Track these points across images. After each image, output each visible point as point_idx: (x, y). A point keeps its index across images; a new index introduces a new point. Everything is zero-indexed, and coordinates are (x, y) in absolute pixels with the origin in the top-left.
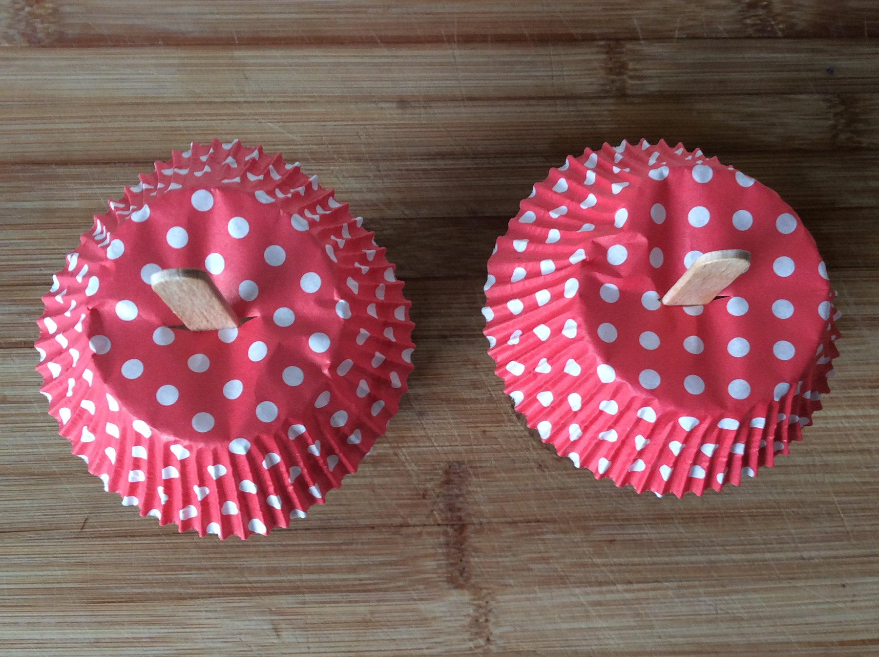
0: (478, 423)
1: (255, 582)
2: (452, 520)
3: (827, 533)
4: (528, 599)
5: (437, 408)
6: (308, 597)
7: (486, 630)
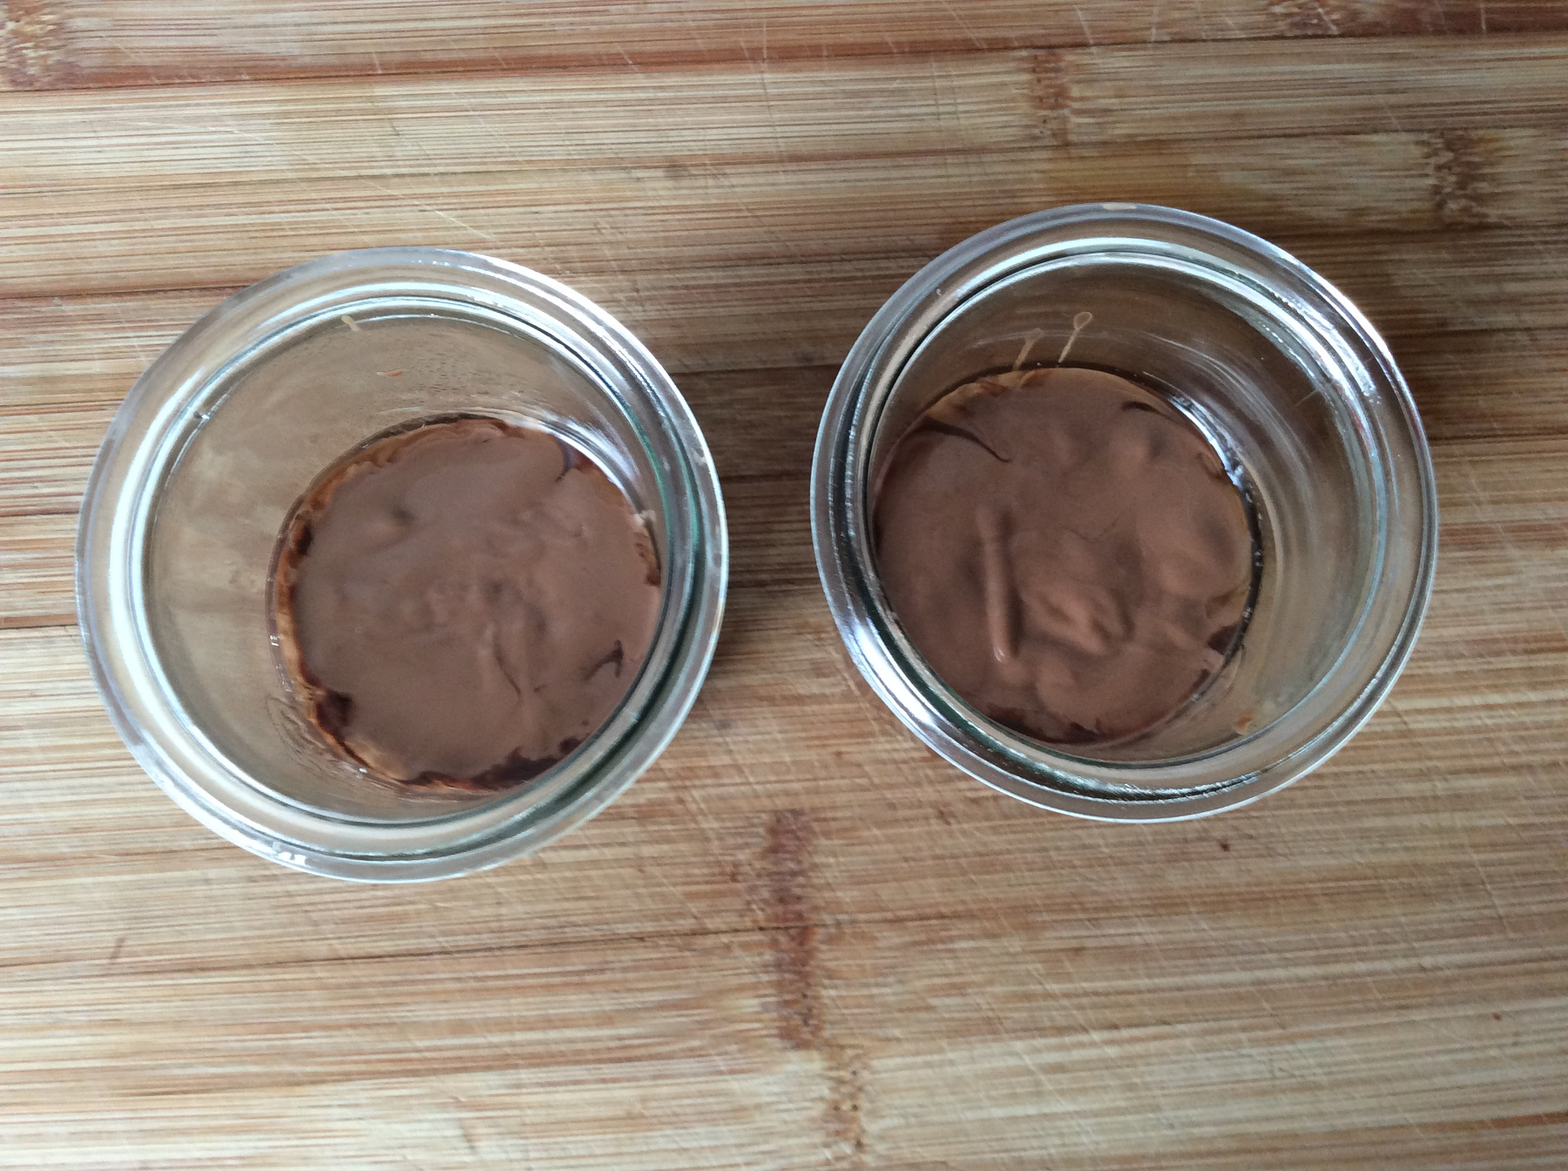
0: (826, 738)
1: (428, 1049)
2: (786, 920)
3: (1463, 920)
4: (929, 1065)
5: (753, 713)
6: (525, 1075)
7: (854, 1126)
